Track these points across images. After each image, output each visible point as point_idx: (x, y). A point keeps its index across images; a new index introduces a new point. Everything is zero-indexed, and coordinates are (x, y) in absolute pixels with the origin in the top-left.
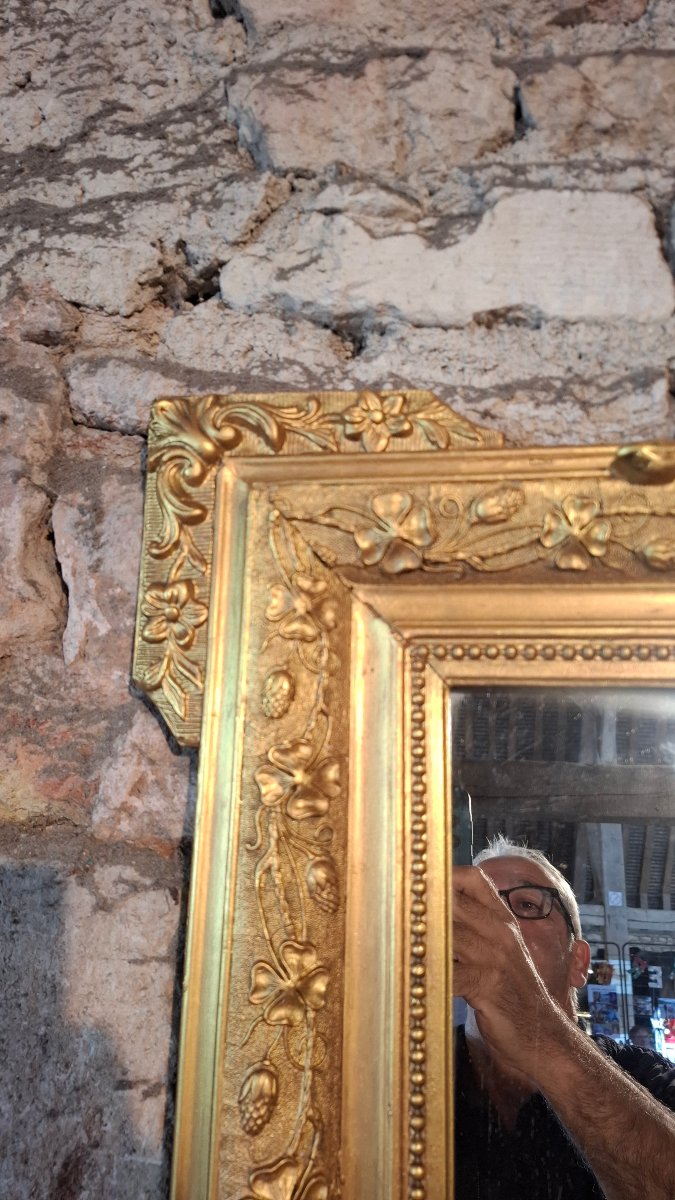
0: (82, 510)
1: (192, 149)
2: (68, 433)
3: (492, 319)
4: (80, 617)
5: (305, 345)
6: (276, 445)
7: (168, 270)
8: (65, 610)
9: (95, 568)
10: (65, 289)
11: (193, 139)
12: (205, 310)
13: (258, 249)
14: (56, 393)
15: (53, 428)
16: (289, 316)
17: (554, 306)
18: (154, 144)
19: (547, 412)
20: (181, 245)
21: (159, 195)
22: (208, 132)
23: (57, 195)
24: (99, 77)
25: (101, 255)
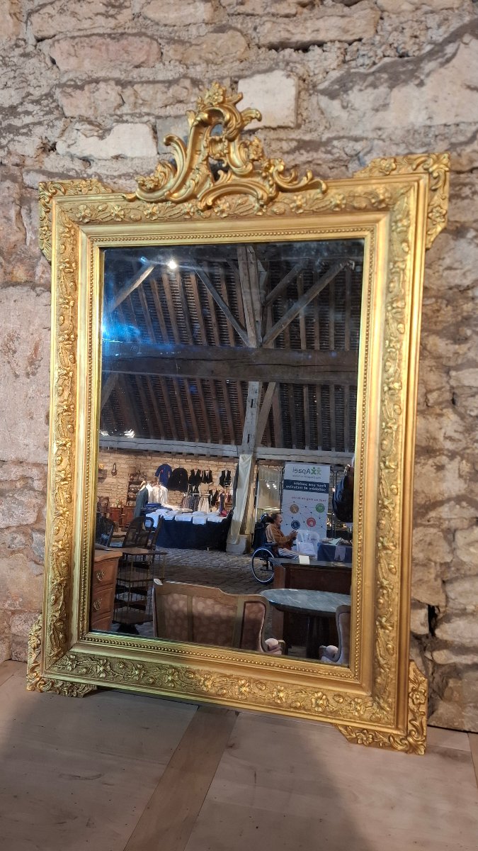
0: (27, 210)
1: (48, 108)
2: (24, 190)
3: (117, 157)
4: (29, 235)
5: (77, 164)
6: (64, 193)
7: (44, 144)
8: (25, 235)
9: (30, 224)
10: (20, 151)
11: (48, 106)
12: (52, 155)
13: (64, 138)
14: (20, 180)
15: (20, 189)
16: (72, 157)
17: (129, 154)
18: (38, 107)
19: (128, 182)
20: (46, 138)
21: (40, 123)
22: (51, 103)
23: (17, 122)
24: (24, 84)
25: (27, 142)
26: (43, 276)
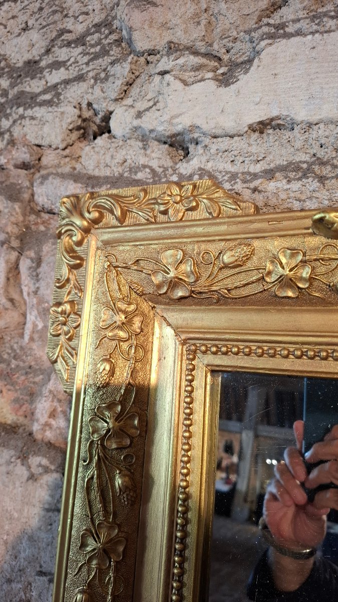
0: (32, 259)
1: (98, 48)
2: (32, 218)
3: (262, 127)
5: (154, 155)
6: (121, 220)
7: (84, 120)
8: (24, 315)
9: (36, 293)
10: (32, 139)
11: (99, 43)
12: (101, 141)
13: (129, 101)
14: (26, 196)
15: (24, 215)
16: (144, 139)
17: (301, 115)
18: (80, 49)
19: (296, 186)
20: (90, 105)
21: (80, 78)
22: (106, 37)
23: (34, 86)
24: (57, 16)
25: (49, 117)
26: (53, 422)
